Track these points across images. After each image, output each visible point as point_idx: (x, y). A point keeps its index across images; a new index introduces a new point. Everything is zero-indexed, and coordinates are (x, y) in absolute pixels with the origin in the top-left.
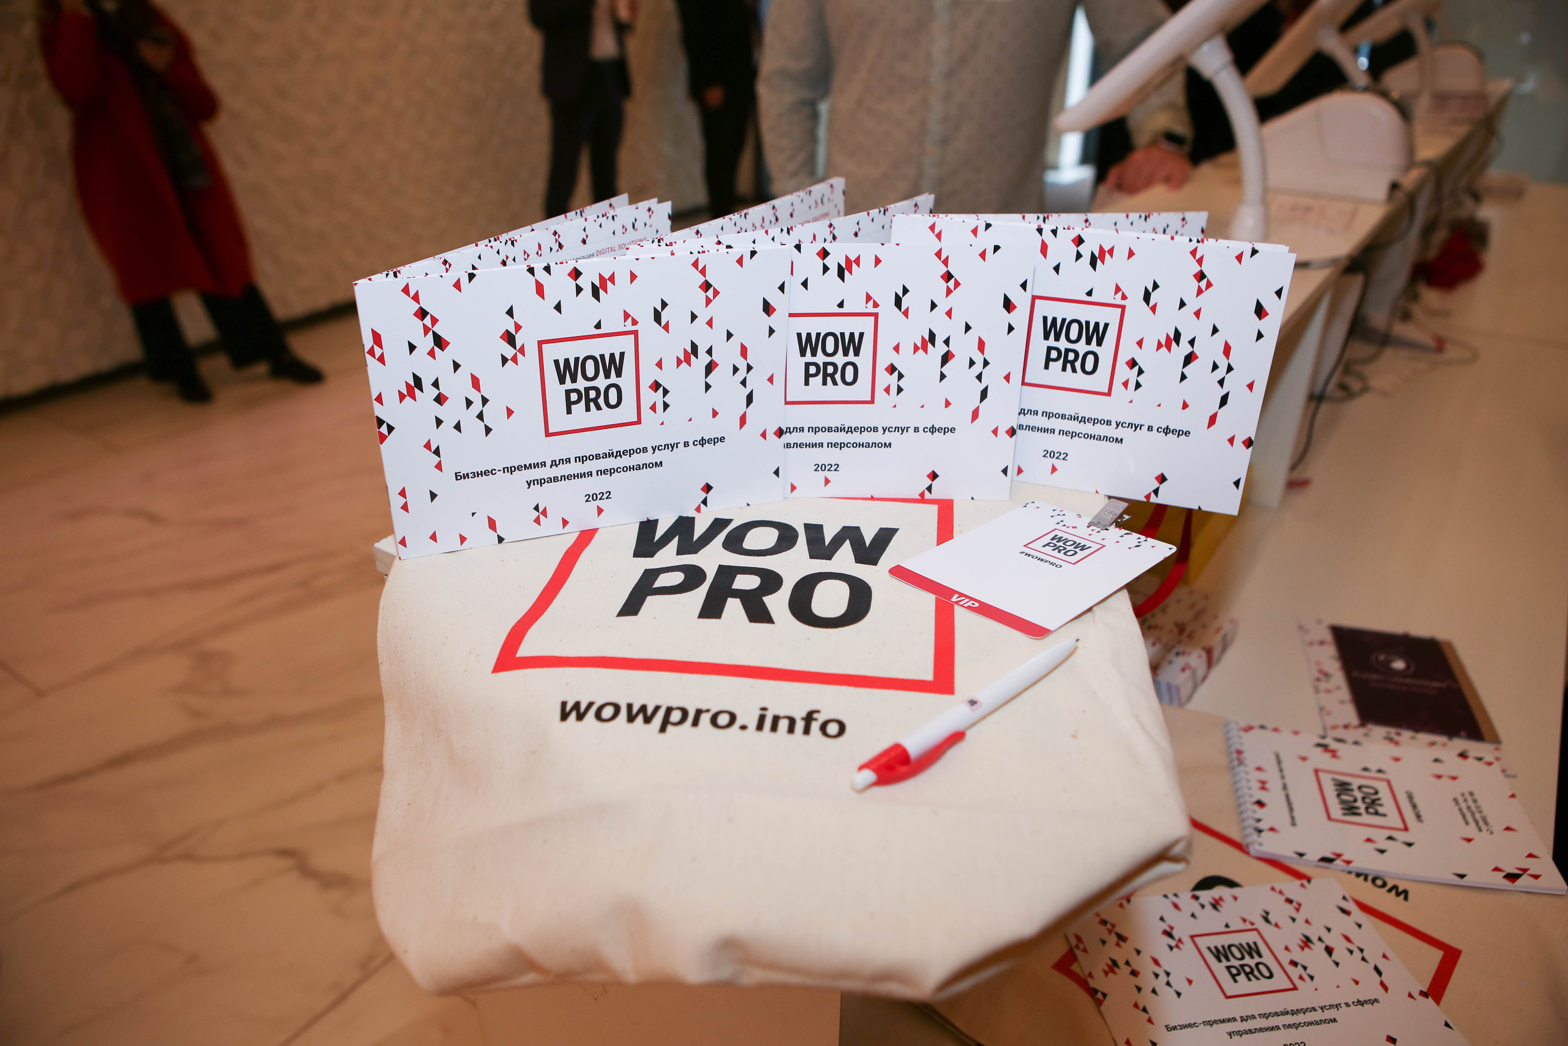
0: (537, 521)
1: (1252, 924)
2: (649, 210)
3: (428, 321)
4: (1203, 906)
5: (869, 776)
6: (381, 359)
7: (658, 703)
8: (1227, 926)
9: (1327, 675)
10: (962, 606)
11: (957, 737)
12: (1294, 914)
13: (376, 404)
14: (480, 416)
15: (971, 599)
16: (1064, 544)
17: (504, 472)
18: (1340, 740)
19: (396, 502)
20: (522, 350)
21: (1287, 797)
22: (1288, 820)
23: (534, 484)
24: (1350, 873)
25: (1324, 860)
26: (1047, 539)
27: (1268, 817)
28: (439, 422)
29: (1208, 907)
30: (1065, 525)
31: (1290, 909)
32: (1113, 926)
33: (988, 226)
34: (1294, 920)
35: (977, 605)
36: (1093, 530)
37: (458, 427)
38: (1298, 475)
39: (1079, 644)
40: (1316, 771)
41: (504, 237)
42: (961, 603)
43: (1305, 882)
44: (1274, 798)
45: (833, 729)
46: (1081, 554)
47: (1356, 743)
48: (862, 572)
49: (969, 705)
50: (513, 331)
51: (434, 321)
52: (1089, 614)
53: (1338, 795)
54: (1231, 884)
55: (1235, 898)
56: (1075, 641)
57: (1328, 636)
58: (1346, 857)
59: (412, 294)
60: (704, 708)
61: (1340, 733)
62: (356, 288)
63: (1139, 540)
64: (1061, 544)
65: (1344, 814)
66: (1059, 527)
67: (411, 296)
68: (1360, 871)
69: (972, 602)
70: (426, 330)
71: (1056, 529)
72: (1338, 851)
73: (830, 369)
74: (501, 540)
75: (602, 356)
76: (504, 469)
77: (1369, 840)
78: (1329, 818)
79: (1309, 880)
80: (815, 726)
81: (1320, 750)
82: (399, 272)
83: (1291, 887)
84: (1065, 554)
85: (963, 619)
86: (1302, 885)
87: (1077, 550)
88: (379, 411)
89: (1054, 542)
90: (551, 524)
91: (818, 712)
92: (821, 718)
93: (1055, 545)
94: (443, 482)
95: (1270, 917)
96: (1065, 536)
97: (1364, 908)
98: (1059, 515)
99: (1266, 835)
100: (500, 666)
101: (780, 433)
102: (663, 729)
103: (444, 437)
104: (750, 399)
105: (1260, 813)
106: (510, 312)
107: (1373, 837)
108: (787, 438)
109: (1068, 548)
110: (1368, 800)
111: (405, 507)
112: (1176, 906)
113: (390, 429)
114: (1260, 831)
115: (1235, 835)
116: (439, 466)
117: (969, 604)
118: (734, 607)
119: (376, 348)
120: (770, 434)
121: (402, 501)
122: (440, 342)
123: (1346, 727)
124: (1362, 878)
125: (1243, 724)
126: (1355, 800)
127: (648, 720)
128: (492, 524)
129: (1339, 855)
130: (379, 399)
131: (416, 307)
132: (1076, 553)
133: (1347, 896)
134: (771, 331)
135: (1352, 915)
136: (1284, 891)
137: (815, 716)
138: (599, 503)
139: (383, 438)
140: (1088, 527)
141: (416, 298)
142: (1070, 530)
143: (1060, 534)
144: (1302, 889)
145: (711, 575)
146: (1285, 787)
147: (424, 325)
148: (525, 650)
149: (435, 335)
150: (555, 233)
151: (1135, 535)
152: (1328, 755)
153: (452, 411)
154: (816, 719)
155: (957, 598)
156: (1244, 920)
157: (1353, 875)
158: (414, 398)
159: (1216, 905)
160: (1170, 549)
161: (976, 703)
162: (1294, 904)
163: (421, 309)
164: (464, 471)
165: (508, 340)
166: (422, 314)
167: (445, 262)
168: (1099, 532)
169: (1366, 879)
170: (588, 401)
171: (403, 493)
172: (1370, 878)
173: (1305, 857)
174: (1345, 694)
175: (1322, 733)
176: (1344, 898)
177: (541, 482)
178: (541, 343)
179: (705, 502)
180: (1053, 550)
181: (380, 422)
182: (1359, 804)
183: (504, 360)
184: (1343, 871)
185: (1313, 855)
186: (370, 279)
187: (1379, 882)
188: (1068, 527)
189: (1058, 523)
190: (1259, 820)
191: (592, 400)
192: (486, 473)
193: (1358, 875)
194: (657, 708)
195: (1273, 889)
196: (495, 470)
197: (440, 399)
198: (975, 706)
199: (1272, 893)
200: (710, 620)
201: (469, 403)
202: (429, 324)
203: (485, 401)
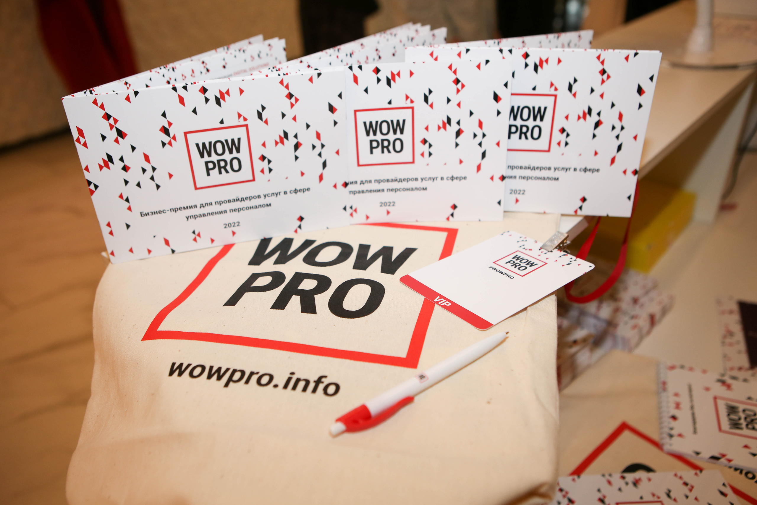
0: (195, 240)
1: (659, 498)
2: (269, 45)
3: (111, 121)
4: (627, 484)
5: (341, 426)
6: (85, 145)
7: (229, 367)
8: (641, 498)
9: (731, 334)
10: (440, 305)
11: (408, 401)
12: (688, 493)
13: (85, 172)
14: (152, 178)
15: (447, 300)
16: (520, 261)
17: (171, 211)
18: (734, 378)
19: (105, 230)
20: (174, 138)
21: (693, 415)
22: (691, 429)
23: (191, 218)
24: (730, 467)
25: (713, 458)
26: (510, 258)
27: (678, 427)
28: (126, 182)
29: (631, 485)
30: (524, 248)
31: (686, 490)
32: (567, 493)
33: (468, 50)
34: (687, 497)
35: (450, 304)
36: (542, 252)
37: (139, 185)
38: (728, 201)
39: (508, 335)
40: (715, 398)
41: (170, 66)
42: (439, 303)
43: (698, 472)
44: (684, 415)
45: (331, 389)
46: (529, 269)
47: (745, 380)
48: (384, 279)
49: (419, 378)
50: (167, 126)
51: (116, 121)
52: (525, 312)
53: (729, 415)
54: (648, 469)
55: (649, 480)
56: (505, 334)
57: (735, 307)
58: (728, 457)
59: (99, 104)
60: (256, 371)
61: (735, 373)
62: (63, 101)
63: (571, 260)
64: (518, 261)
65: (731, 428)
66: (521, 249)
67: (99, 106)
68: (738, 467)
69: (447, 302)
70: (111, 127)
71: (517, 251)
72: (724, 452)
73: (386, 144)
74: (173, 251)
75: (226, 141)
76: (171, 209)
77: (746, 447)
78: (720, 429)
79: (701, 470)
80: (321, 387)
81: (719, 384)
82: (94, 90)
83: (688, 474)
84: (519, 269)
85: (439, 313)
86: (696, 474)
87: (528, 266)
88: (88, 176)
89: (514, 260)
90: (204, 241)
91: (326, 377)
92: (326, 381)
93: (514, 262)
94: (133, 218)
95: (672, 494)
96: (522, 256)
97: (736, 491)
98: (523, 241)
99: (675, 439)
100: (147, 337)
101: (346, 185)
102: (227, 385)
103: (130, 191)
104: (324, 165)
105: (673, 424)
106: (164, 115)
107: (749, 444)
108: (350, 187)
109: (522, 265)
110: (748, 420)
111: (111, 233)
112: (609, 482)
113: (96, 187)
114: (671, 436)
115: (655, 437)
116: (129, 209)
117: (445, 304)
118: (295, 301)
119: (81, 138)
120: (339, 186)
121: (109, 229)
122: (121, 134)
123: (740, 369)
124: (738, 472)
125: (670, 364)
126: (740, 419)
127: (219, 378)
128: (167, 242)
129: (724, 456)
130: (87, 169)
131: (103, 113)
132: (526, 268)
133: (726, 484)
134: (335, 123)
135: (728, 496)
136: (684, 477)
137: (323, 380)
138: (233, 229)
139: (92, 192)
140: (540, 249)
141: (102, 107)
142: (528, 252)
143: (519, 254)
144: (695, 477)
145: (288, 278)
146: (692, 408)
147: (110, 124)
148: (163, 327)
149: (118, 130)
150: (203, 62)
151: (570, 256)
152: (724, 388)
153: (134, 175)
154: (323, 382)
155: (438, 299)
156: (654, 495)
157: (732, 469)
158: (108, 167)
159: (636, 483)
160: (590, 267)
161: (424, 377)
162: (689, 486)
163: (106, 114)
164: (145, 211)
165: (164, 131)
166: (107, 117)
167: (126, 83)
168: (546, 253)
169: (741, 472)
170: (220, 168)
171: (109, 225)
172: (744, 472)
173: (700, 456)
174: (742, 346)
175: (723, 372)
176: (724, 485)
177: (195, 217)
178: (186, 134)
179: (300, 227)
180: (512, 266)
181: (89, 183)
182: (742, 421)
183: (164, 144)
184: (726, 466)
185: (706, 454)
186: (73, 96)
187: (750, 476)
188: (526, 250)
189: (521, 247)
190: (671, 429)
191: (223, 167)
192: (160, 212)
193: (736, 469)
194: (228, 370)
195: (676, 475)
196: (165, 210)
197: (125, 168)
198: (423, 380)
199: (675, 478)
200: (277, 310)
201: (144, 171)
202: (113, 123)
203: (154, 169)
